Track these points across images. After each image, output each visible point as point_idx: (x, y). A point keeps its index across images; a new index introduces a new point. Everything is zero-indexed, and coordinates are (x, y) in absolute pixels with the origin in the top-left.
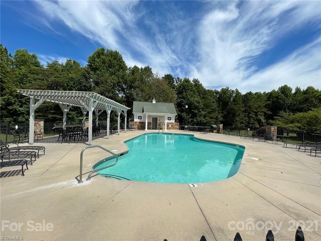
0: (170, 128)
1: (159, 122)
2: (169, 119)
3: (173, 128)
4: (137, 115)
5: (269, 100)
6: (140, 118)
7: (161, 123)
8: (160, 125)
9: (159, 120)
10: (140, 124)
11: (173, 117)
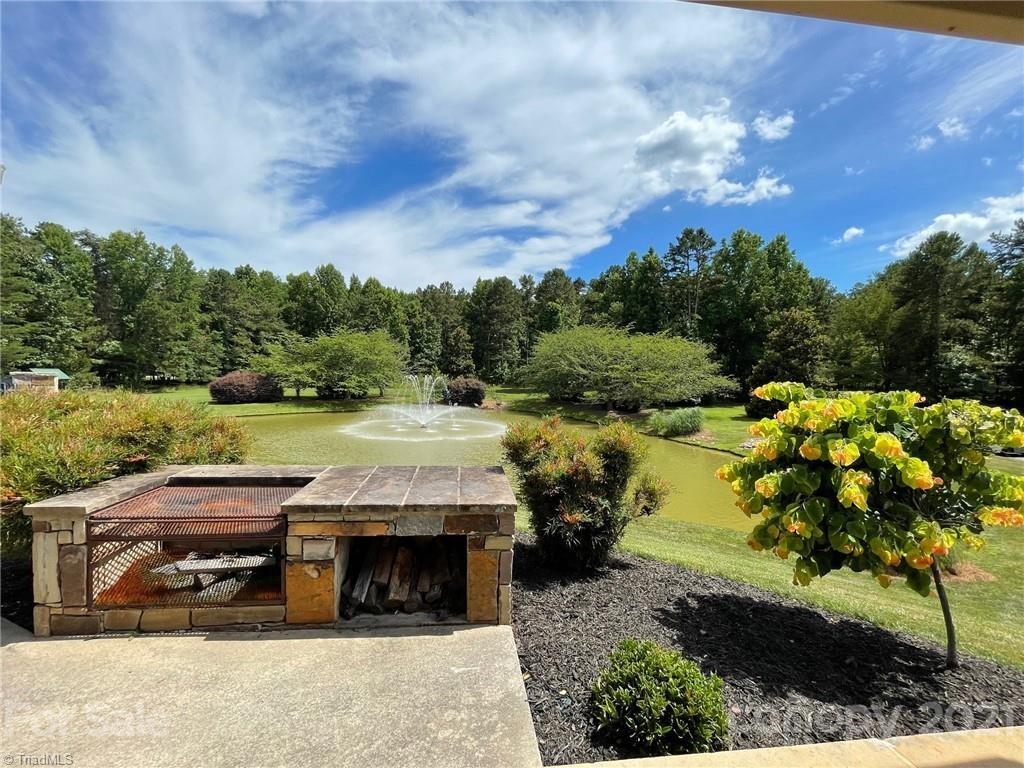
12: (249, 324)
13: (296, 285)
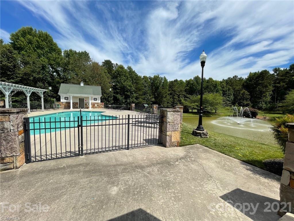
0: (96, 107)
1: (86, 102)
2: (95, 99)
3: (99, 106)
4: (63, 96)
5: (188, 86)
6: (66, 98)
7: (87, 103)
8: (86, 105)
9: (86, 101)
10: (67, 104)
11: (98, 98)
12: (177, 93)
13: (188, 82)
